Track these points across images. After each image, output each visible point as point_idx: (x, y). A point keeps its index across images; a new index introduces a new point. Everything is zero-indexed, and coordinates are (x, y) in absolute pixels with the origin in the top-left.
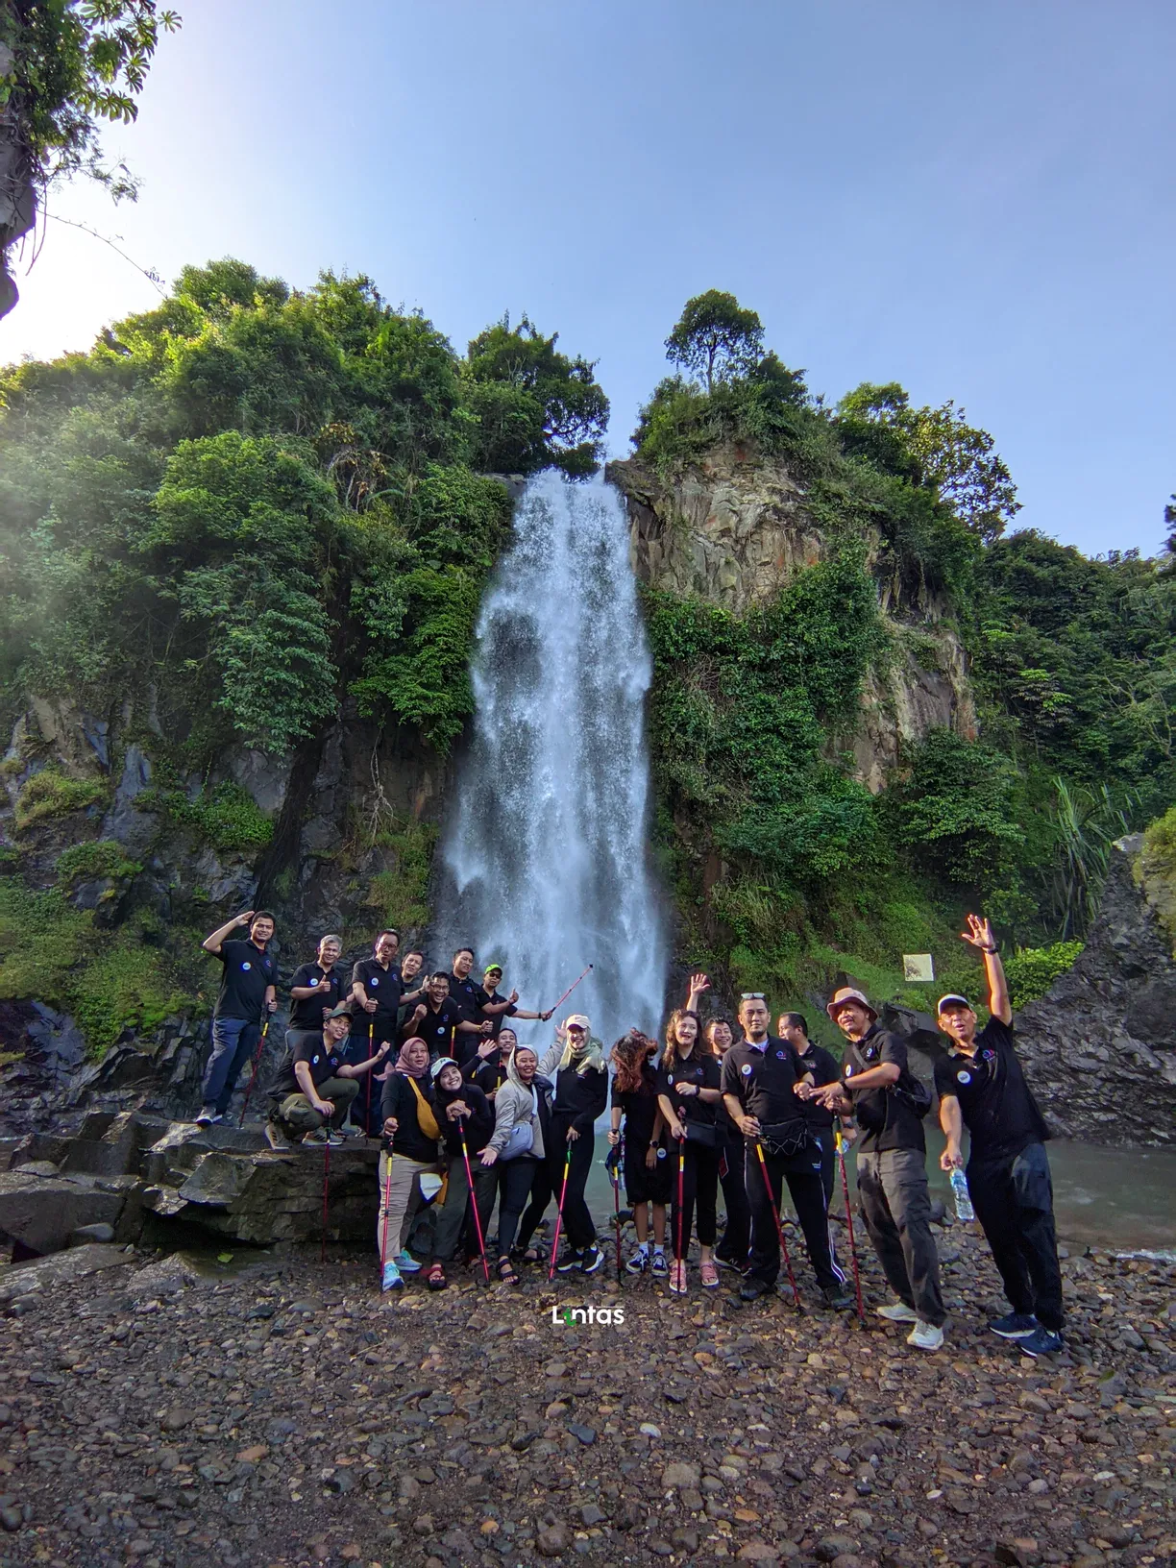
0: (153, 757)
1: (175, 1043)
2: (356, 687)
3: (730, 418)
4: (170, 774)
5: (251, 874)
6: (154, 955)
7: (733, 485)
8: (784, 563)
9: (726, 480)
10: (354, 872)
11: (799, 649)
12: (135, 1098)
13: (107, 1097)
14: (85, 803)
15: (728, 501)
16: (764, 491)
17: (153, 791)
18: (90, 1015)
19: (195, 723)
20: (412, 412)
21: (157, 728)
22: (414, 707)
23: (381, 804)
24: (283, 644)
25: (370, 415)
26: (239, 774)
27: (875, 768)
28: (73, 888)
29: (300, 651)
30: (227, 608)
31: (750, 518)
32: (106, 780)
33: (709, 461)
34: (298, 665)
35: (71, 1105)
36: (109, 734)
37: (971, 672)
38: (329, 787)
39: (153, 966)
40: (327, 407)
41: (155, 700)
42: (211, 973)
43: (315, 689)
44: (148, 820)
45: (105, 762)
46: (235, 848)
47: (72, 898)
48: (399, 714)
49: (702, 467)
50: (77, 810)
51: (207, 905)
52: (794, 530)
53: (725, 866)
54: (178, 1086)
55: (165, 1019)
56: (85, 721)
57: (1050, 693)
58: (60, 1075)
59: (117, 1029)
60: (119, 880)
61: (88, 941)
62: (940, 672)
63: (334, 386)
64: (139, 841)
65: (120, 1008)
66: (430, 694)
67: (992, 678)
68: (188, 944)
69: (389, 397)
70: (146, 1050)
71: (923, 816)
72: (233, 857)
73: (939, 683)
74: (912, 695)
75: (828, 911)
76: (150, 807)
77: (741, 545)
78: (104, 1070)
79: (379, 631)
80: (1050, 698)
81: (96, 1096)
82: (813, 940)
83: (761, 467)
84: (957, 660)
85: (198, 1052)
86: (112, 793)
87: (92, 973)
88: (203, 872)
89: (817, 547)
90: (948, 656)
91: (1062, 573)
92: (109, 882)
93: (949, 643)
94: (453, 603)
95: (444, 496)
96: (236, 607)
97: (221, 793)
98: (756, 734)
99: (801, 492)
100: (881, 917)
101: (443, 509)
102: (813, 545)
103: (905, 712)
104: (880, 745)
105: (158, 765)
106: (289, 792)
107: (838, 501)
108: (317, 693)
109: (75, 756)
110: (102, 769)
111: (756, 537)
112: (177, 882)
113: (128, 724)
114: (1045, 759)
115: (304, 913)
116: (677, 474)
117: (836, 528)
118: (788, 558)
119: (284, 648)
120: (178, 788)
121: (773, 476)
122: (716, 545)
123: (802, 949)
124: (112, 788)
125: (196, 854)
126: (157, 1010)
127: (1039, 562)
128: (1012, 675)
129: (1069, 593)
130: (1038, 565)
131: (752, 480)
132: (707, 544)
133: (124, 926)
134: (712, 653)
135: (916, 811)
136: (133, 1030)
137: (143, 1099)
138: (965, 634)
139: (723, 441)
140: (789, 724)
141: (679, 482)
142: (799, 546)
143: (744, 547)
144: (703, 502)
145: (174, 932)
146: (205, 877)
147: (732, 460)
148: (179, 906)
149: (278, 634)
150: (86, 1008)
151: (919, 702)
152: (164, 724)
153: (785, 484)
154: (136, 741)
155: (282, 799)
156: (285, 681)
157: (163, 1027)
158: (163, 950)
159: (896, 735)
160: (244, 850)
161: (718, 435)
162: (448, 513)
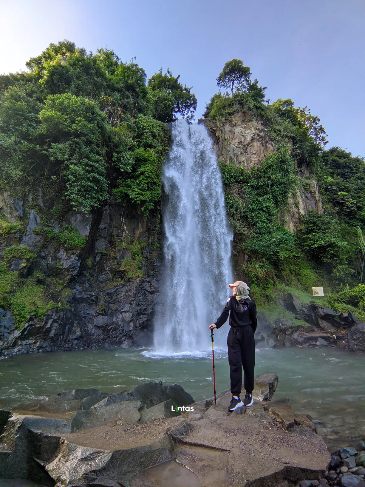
0: (40, 215)
1: (50, 321)
2: (115, 191)
3: (241, 104)
4: (47, 221)
5: (78, 258)
6: (41, 288)
7: (242, 127)
8: (261, 154)
9: (240, 125)
10: (115, 258)
11: (269, 182)
12: (35, 343)
13: (24, 343)
14: (14, 231)
15: (241, 132)
16: (253, 129)
17: (40, 227)
18: (17, 311)
19: (56, 203)
20: (132, 96)
21: (42, 205)
22: (137, 197)
23: (126, 233)
24: (89, 172)
25: (118, 95)
26: (72, 222)
27: (291, 224)
28: (10, 263)
29: (96, 175)
30: (68, 157)
31: (249, 138)
32: (22, 223)
33: (234, 119)
34: (95, 180)
35: (10, 346)
36: (23, 205)
37: (321, 193)
38: (105, 228)
39: (42, 292)
40: (102, 91)
41: (41, 194)
42: (63, 295)
43: (100, 190)
44: (39, 238)
45: (22, 216)
46: (71, 249)
47: (10, 266)
48: (132, 199)
49: (231, 121)
50: (11, 233)
51: (62, 269)
52: (264, 142)
53: (246, 257)
54: (52, 338)
55: (47, 312)
56: (14, 200)
57: (348, 200)
58: (5, 334)
59: (28, 316)
60: (28, 260)
61: (16, 283)
62: (311, 193)
63: (104, 83)
64: (35, 246)
65: (28, 308)
66: (143, 193)
67: (328, 195)
68: (55, 284)
69: (124, 89)
70: (39, 324)
71: (312, 240)
72: (71, 252)
73: (311, 196)
74: (303, 199)
75: (281, 272)
76: (39, 233)
77: (245, 147)
78: (23, 332)
79: (124, 169)
80: (349, 201)
81: (20, 343)
82: (277, 282)
83: (252, 121)
84: (316, 189)
85: (59, 325)
86: (25, 227)
87: (17, 295)
88: (60, 257)
89: (272, 148)
90: (313, 187)
91: (348, 161)
92: (24, 261)
93: (314, 182)
94: (150, 161)
95: (145, 124)
96: (71, 158)
97: (66, 229)
98: (255, 211)
99: (265, 130)
100: (299, 274)
101: (145, 129)
102: (271, 147)
103: (301, 206)
104: (293, 216)
105: (42, 218)
106: (91, 229)
107: (278, 132)
108: (101, 192)
109: (10, 214)
110: (21, 218)
111: (251, 144)
112: (50, 261)
113: (31, 202)
114: (345, 222)
115: (97, 273)
116: (223, 123)
117: (279, 141)
118: (262, 152)
119: (89, 174)
120: (49, 226)
121: (256, 124)
122: (237, 147)
123: (274, 286)
124: (25, 226)
125: (57, 251)
126: (43, 309)
127: (340, 157)
128: (335, 194)
129: (350, 168)
130: (340, 158)
131: (249, 125)
132: (234, 147)
133: (30, 277)
134: (239, 183)
135: (309, 238)
136: (34, 317)
137: (38, 343)
138: (319, 180)
139: (238, 112)
140: (267, 207)
141: (223, 126)
142: (266, 148)
143: (247, 148)
144: (232, 132)
145: (49, 279)
146: (60, 259)
147: (242, 118)
148: (51, 270)
149: (87, 168)
150: (15, 308)
151: (305, 202)
152: (44, 202)
153: (260, 127)
154: (34, 208)
155: (89, 232)
156: (90, 186)
157: (46, 315)
158: (45, 286)
159: (299, 213)
160: (75, 249)
161: (237, 110)
162: (147, 131)
